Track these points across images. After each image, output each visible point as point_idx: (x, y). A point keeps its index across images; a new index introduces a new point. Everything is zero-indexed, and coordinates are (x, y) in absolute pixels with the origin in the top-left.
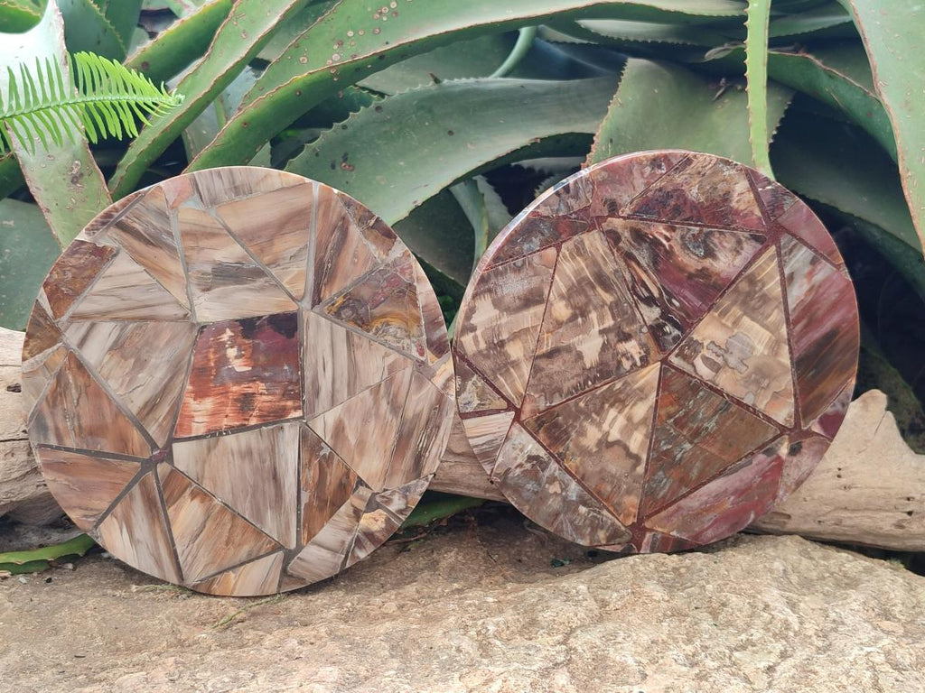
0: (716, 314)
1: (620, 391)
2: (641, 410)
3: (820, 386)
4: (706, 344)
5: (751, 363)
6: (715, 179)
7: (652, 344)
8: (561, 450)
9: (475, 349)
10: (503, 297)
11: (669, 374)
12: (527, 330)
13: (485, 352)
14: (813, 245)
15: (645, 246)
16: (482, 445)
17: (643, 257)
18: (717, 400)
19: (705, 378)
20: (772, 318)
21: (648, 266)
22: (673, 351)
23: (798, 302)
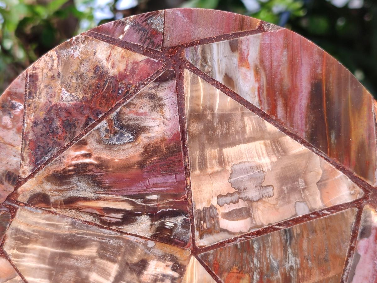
0: (197, 172)
3: (353, 138)
4: (214, 203)
5: (271, 180)
7: (169, 249)
11: (211, 257)
14: (218, 34)
15: (74, 180)
18: (275, 238)
19: (245, 230)
21: (96, 192)
22: (193, 235)
23: (256, 93)
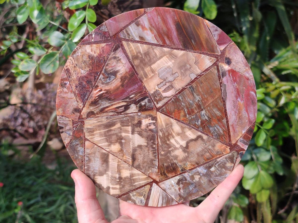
0: (145, 79)
1: (164, 134)
2: (176, 127)
3: (202, 39)
4: (157, 88)
5: (175, 70)
6: (81, 60)
7: (147, 113)
8: (180, 169)
9: (118, 190)
10: (99, 171)
11: (165, 109)
12: (118, 166)
13: (121, 186)
14: (130, 22)
15: (100, 102)
16: (163, 202)
17: (105, 104)
18: (187, 92)
19: (174, 94)
20: (158, 54)
21: (110, 103)
22: (154, 104)
23: (155, 38)
